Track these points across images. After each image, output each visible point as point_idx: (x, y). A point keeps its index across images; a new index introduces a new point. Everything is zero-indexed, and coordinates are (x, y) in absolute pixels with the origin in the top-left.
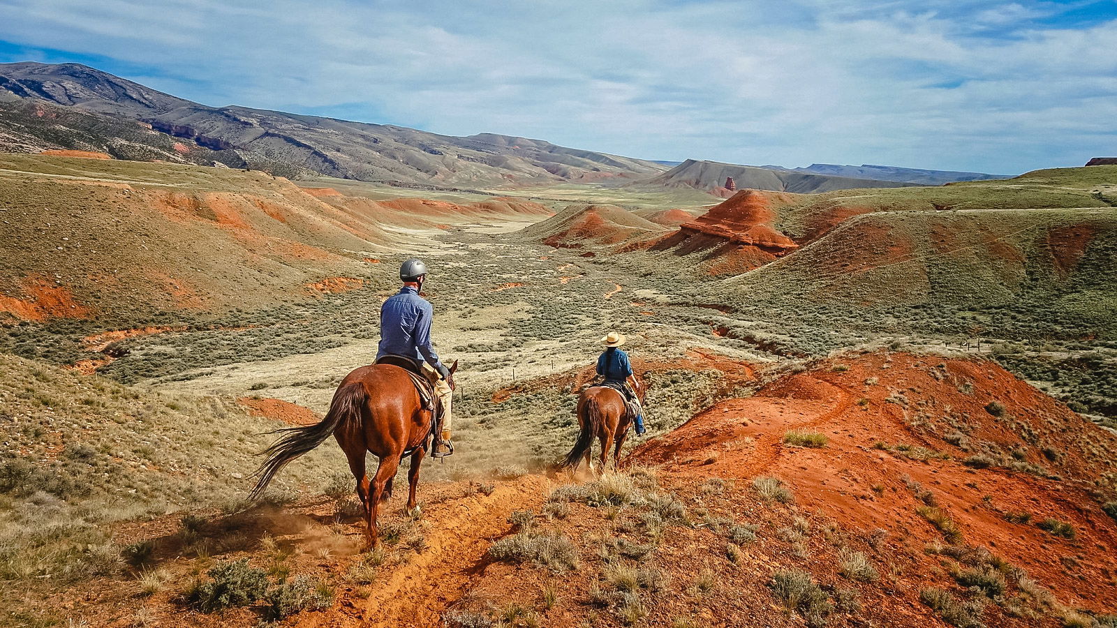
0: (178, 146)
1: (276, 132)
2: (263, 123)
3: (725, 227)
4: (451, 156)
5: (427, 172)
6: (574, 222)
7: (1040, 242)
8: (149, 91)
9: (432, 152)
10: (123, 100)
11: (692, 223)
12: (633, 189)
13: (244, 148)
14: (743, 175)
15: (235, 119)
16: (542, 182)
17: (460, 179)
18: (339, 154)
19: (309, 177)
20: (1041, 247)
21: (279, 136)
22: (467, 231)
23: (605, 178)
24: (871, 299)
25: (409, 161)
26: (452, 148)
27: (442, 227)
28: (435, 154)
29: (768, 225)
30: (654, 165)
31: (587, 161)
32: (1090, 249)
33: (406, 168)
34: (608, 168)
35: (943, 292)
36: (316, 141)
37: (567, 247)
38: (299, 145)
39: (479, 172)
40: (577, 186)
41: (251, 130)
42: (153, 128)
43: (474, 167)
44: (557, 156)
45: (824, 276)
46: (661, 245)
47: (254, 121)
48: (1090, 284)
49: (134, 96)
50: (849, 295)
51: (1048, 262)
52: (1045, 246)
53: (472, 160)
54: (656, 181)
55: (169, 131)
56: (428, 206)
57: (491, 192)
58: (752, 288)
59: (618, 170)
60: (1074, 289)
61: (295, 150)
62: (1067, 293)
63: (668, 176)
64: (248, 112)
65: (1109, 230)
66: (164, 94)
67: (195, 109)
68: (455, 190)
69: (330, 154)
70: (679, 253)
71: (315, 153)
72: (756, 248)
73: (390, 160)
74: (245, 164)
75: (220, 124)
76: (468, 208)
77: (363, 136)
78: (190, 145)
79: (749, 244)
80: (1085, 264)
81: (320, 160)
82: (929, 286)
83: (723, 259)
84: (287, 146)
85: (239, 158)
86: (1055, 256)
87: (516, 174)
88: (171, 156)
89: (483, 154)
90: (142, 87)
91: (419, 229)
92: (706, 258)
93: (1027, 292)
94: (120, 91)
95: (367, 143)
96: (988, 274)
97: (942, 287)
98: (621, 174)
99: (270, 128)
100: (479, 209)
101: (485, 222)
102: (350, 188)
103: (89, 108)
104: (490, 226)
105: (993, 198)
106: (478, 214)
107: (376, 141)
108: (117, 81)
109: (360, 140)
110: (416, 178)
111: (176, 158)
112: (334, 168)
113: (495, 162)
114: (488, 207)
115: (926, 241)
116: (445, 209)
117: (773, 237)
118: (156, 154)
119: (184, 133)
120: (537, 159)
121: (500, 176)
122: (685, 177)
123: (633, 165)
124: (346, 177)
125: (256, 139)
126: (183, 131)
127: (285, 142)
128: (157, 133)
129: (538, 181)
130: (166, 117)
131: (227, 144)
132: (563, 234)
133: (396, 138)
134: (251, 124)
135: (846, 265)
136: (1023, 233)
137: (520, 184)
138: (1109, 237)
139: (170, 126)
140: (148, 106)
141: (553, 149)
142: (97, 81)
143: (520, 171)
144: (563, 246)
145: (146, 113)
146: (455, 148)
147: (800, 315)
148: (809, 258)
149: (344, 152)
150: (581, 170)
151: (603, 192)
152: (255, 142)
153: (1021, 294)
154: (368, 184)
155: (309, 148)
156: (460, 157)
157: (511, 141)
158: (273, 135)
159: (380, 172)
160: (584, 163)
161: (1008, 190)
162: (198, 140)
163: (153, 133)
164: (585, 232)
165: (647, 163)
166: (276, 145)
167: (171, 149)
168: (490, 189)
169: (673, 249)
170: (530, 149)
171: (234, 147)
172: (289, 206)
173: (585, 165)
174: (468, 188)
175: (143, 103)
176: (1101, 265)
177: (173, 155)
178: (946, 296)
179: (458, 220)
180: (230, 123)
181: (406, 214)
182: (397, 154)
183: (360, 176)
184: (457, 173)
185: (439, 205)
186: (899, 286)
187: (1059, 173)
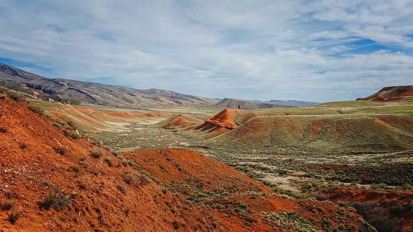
0: (35, 93)
1: (74, 88)
2: (69, 84)
3: (217, 121)
4: (139, 97)
5: (130, 102)
6: (174, 120)
7: (309, 126)
8: (26, 72)
9: (133, 95)
10: (15, 76)
11: (209, 120)
12: (205, 109)
13: (61, 94)
14: (245, 104)
15: (58, 83)
16: (172, 106)
17: (142, 105)
18: (97, 96)
19: (85, 104)
20: (309, 127)
21: (74, 89)
22: (138, 123)
23: (195, 105)
24: (251, 144)
25: (123, 98)
26: (140, 94)
27: (129, 122)
28: (133, 96)
29: (230, 121)
30: (214, 100)
31: (190, 99)
32: (323, 127)
33: (122, 101)
34: (197, 101)
35: (275, 142)
36: (88, 91)
37: (170, 129)
38: (82, 92)
39: (149, 102)
40: (184, 108)
41: (64, 87)
42: (26, 86)
43: (147, 100)
44: (179, 97)
45: (239, 137)
46: (198, 128)
47: (65, 84)
48: (320, 139)
49: (20, 74)
50: (245, 143)
51: (309, 132)
52: (310, 127)
53: (147, 98)
54: (214, 106)
55: (32, 87)
56: (126, 115)
57: (153, 110)
58: (217, 141)
59: (201, 102)
60: (315, 140)
61: (80, 94)
62: (312, 142)
63: (218, 104)
64: (63, 81)
65: (329, 122)
66: (32, 74)
67: (43, 79)
68: (140, 109)
69: (93, 96)
70: (202, 130)
71: (88, 95)
72: (225, 128)
73: (116, 98)
74: (60, 99)
75: (52, 85)
76: (141, 115)
77: (106, 89)
78: (40, 92)
79: (223, 127)
80: (320, 132)
81: (89, 98)
82: (271, 140)
83: (214, 132)
84: (77, 93)
85: (58, 97)
86: (312, 130)
87: (163, 103)
88: (32, 96)
89: (151, 96)
90: (23, 71)
91: (120, 123)
92: (209, 132)
93: (301, 142)
94: (15, 73)
95: (108, 92)
96: (290, 136)
97: (274, 140)
98: (201, 103)
99: (71, 86)
100: (146, 116)
101: (147, 121)
102: (100, 108)
103: (2, 78)
104: (148, 122)
105: (305, 112)
106: (145, 118)
107: (111, 91)
108: (14, 69)
109: (105, 91)
110: (126, 105)
111: (34, 97)
112: (95, 101)
113: (155, 99)
114: (149, 115)
115: (272, 125)
116: (133, 116)
117: (231, 125)
118: (26, 96)
119: (38, 88)
120: (171, 98)
121: (157, 104)
122: (224, 104)
123: (206, 100)
124: (99, 104)
125: (66, 90)
126: (38, 87)
127: (77, 91)
128: (28, 88)
129: (171, 106)
130: (31, 82)
131: (54, 92)
132: (169, 124)
133: (119, 90)
134: (64, 85)
135: (246, 133)
136: (304, 123)
137: (164, 107)
138: (329, 124)
139: (33, 85)
140: (24, 78)
141: (177, 94)
142: (6, 69)
143: (164, 102)
144: (168, 129)
145: (24, 80)
146: (141, 94)
147: (228, 149)
148: (236, 131)
149: (99, 95)
150: (187, 102)
151: (194, 110)
152: (65, 91)
153: (299, 142)
154: (107, 107)
155: (86, 93)
156: (142, 97)
157: (162, 91)
158: (72, 89)
159: (112, 103)
160: (188, 99)
161: (311, 109)
162: (43, 91)
163: (26, 88)
164: (176, 124)
165: (211, 100)
166: (73, 92)
167: (32, 94)
168: (153, 108)
169: (201, 129)
170: (168, 94)
171: (57, 93)
172: (66, 115)
173: (188, 100)
174: (145, 108)
175: (23, 77)
176: (324, 133)
177: (33, 96)
178: (276, 143)
179: (137, 120)
180: (56, 84)
181: (118, 118)
182: (119, 96)
183: (104, 104)
184: (141, 103)
185: (131, 114)
186: (261, 140)
187: (332, 103)
